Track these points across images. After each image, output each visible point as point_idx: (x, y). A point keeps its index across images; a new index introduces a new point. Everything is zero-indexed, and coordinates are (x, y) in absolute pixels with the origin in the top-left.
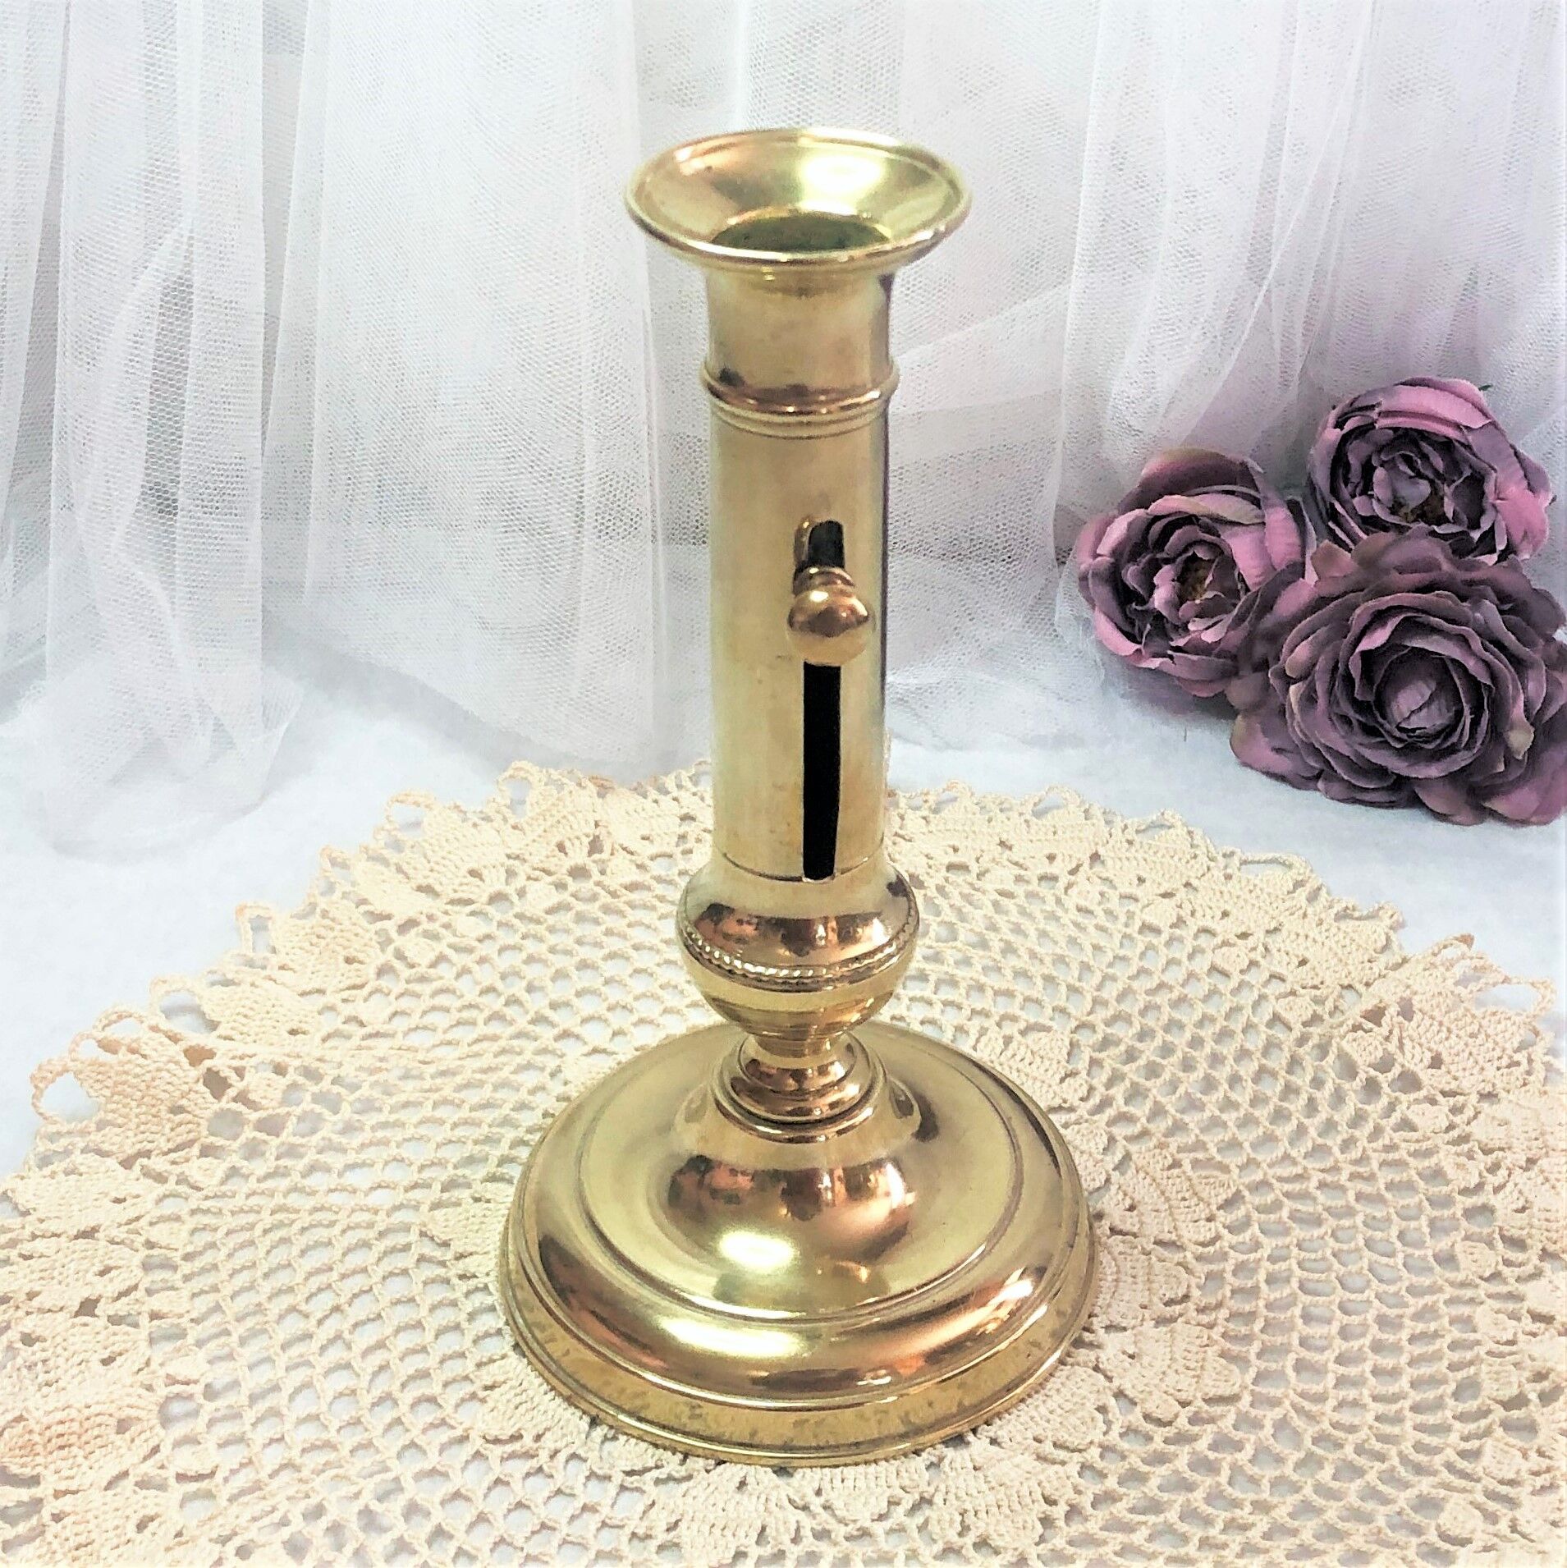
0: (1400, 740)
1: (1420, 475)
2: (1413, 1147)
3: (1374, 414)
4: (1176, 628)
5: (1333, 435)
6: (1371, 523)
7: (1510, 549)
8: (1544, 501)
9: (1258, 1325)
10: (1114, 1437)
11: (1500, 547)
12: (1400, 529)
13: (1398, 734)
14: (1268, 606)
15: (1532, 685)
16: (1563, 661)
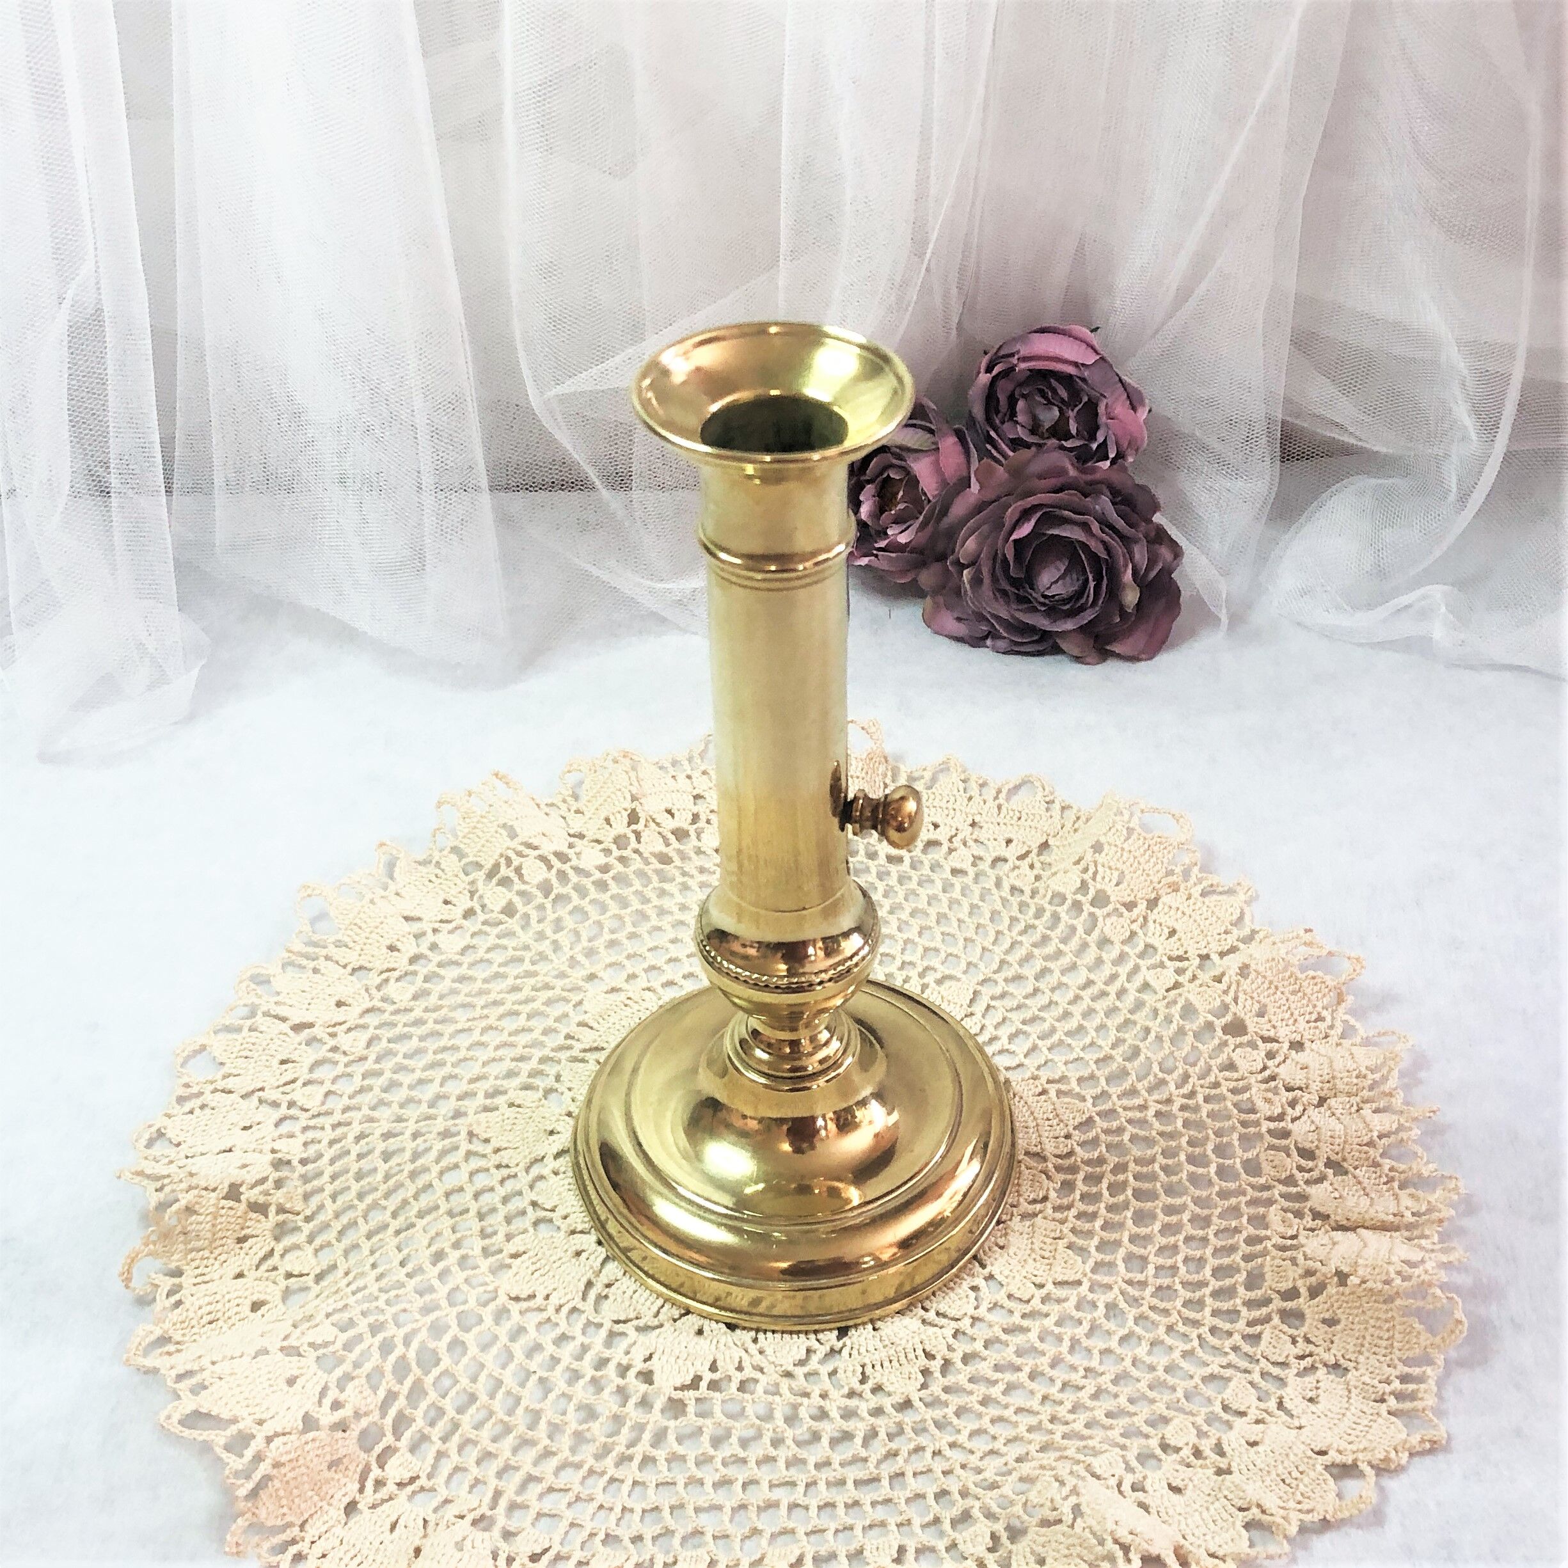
0: (1043, 604)
1: (1050, 403)
2: (1232, 1084)
3: (1014, 360)
4: (878, 532)
5: (984, 378)
6: (1017, 444)
7: (1120, 456)
8: (1142, 414)
9: (1098, 1223)
10: (982, 1312)
11: (1112, 455)
12: (1039, 446)
13: (1042, 600)
14: (945, 511)
15: (1137, 556)
16: (1160, 537)
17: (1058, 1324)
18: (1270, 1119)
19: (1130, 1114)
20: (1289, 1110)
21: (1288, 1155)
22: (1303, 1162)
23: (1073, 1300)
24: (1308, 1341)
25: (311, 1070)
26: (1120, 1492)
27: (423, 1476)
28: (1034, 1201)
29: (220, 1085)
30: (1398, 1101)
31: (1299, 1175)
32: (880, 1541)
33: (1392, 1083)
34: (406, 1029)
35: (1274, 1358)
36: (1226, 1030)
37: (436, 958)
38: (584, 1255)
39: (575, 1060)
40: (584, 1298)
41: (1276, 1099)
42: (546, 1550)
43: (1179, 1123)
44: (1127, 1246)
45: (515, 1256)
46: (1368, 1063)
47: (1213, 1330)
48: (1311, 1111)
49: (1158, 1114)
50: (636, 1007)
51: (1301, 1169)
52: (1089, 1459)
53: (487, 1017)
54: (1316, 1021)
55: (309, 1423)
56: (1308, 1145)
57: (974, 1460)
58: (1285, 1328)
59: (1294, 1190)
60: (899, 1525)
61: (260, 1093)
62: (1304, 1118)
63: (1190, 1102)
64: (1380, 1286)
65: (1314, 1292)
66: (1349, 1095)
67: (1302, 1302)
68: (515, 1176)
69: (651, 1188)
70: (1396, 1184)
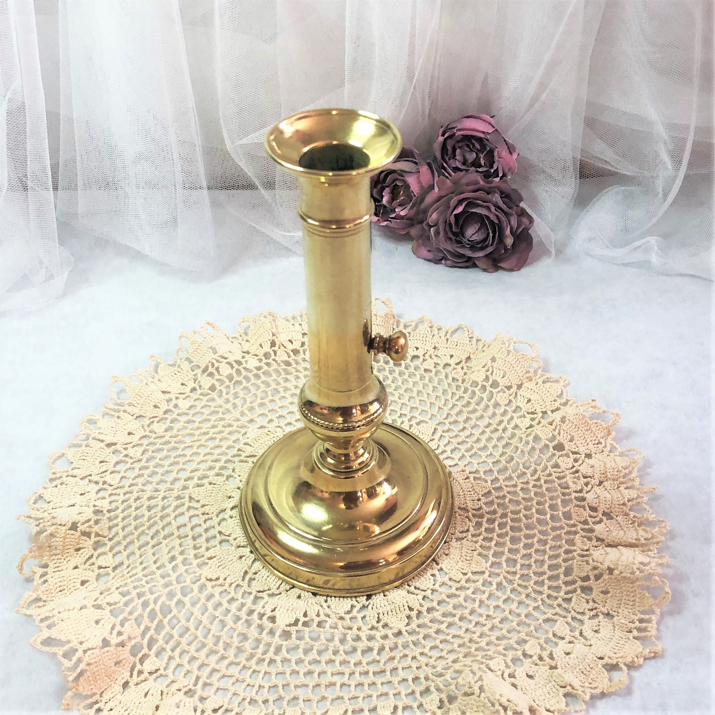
0: (469, 245)
1: (472, 150)
2: (558, 475)
3: (455, 131)
4: (391, 210)
5: (441, 139)
6: (456, 169)
7: (504, 175)
8: (515, 156)
9: (493, 543)
11: (500, 175)
12: (467, 171)
13: (468, 242)
14: (422, 200)
15: (512, 222)
16: (523, 213)
17: (473, 593)
18: (576, 492)
19: (509, 489)
20: (585, 488)
21: (585, 510)
22: (592, 513)
23: (481, 581)
24: (594, 601)
25: (115, 466)
26: (503, 678)
27: (162, 668)
28: (462, 532)
29: (71, 473)
30: (637, 483)
31: (589, 519)
32: (385, 703)
33: (634, 475)
34: (161, 446)
35: (578, 610)
36: (554, 448)
37: (177, 411)
38: (244, 558)
39: (242, 461)
40: (243, 580)
41: (578, 482)
42: (220, 707)
43: (532, 494)
44: (507, 555)
45: (210, 558)
46: (622, 464)
47: (549, 596)
48: (595, 488)
49: (522, 489)
50: (272, 435)
51: (590, 516)
52: (488, 662)
53: (200, 440)
54: (597, 444)
55: (106, 643)
56: (594, 505)
57: (432, 662)
58: (583, 595)
59: (586, 527)
60: (395, 695)
61: (90, 477)
62: (592, 491)
63: (537, 483)
64: (629, 575)
65: (598, 577)
66: (614, 480)
67: (591, 582)
68: (212, 519)
69: (276, 525)
70: (636, 524)
